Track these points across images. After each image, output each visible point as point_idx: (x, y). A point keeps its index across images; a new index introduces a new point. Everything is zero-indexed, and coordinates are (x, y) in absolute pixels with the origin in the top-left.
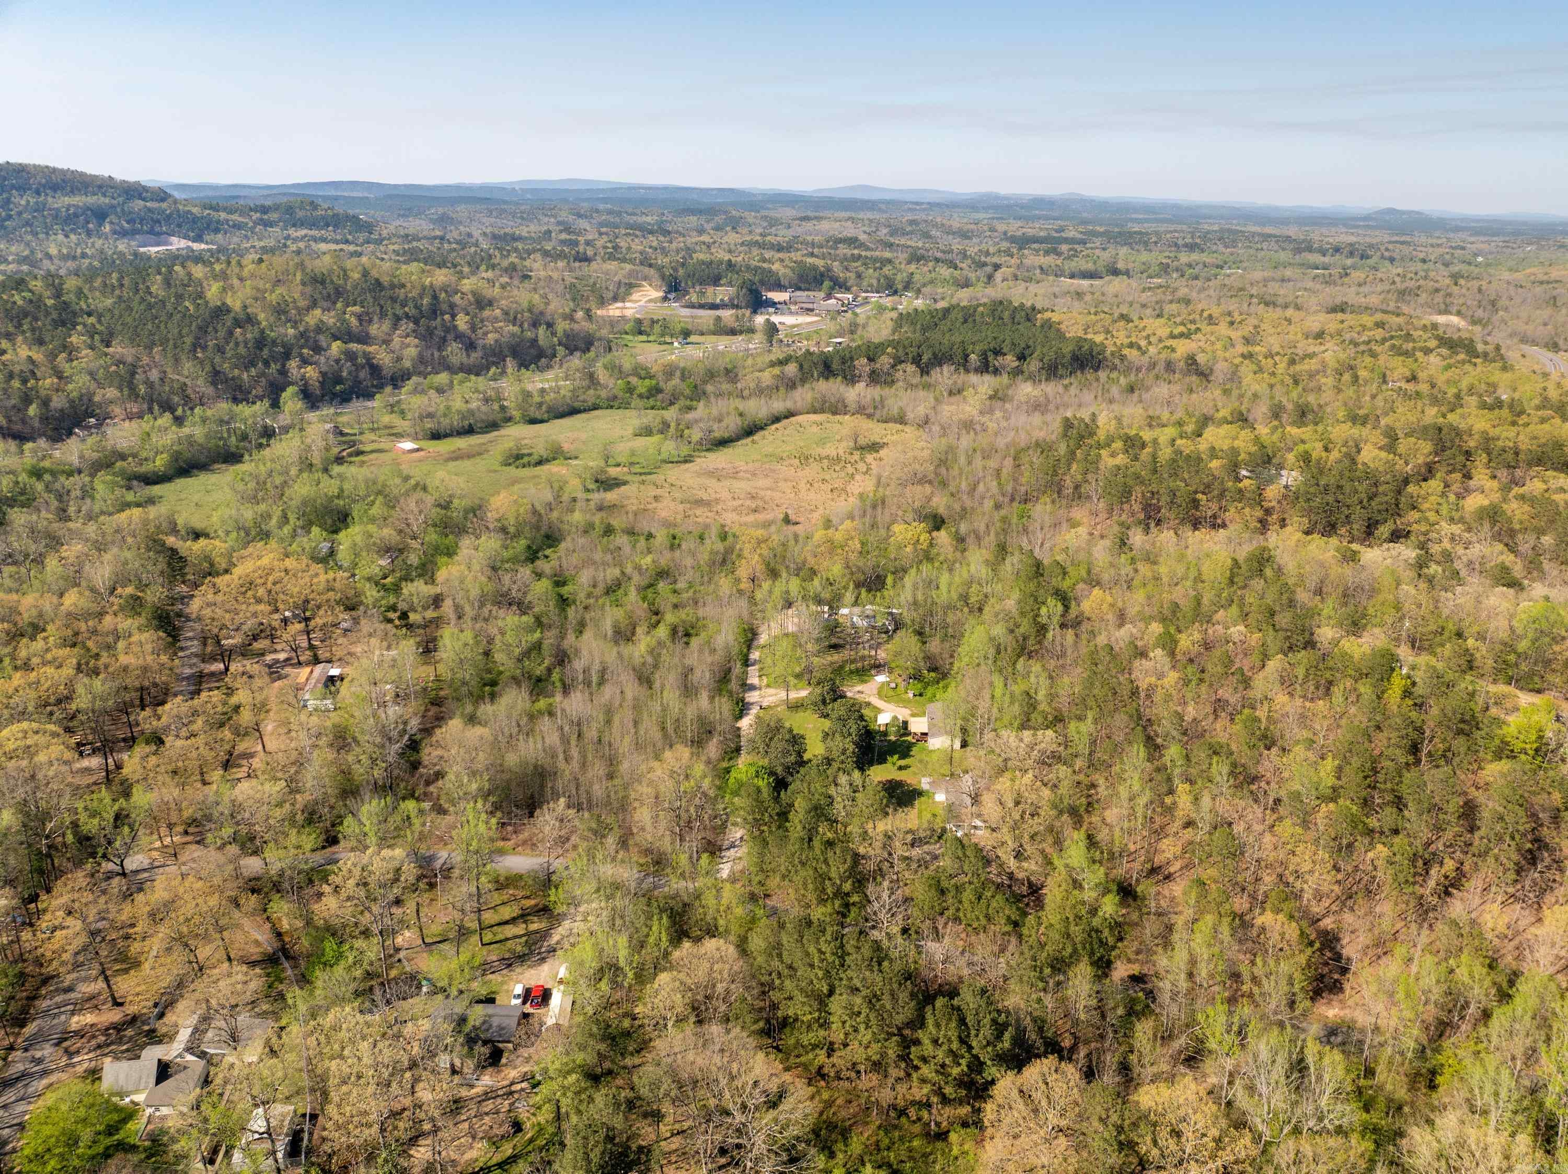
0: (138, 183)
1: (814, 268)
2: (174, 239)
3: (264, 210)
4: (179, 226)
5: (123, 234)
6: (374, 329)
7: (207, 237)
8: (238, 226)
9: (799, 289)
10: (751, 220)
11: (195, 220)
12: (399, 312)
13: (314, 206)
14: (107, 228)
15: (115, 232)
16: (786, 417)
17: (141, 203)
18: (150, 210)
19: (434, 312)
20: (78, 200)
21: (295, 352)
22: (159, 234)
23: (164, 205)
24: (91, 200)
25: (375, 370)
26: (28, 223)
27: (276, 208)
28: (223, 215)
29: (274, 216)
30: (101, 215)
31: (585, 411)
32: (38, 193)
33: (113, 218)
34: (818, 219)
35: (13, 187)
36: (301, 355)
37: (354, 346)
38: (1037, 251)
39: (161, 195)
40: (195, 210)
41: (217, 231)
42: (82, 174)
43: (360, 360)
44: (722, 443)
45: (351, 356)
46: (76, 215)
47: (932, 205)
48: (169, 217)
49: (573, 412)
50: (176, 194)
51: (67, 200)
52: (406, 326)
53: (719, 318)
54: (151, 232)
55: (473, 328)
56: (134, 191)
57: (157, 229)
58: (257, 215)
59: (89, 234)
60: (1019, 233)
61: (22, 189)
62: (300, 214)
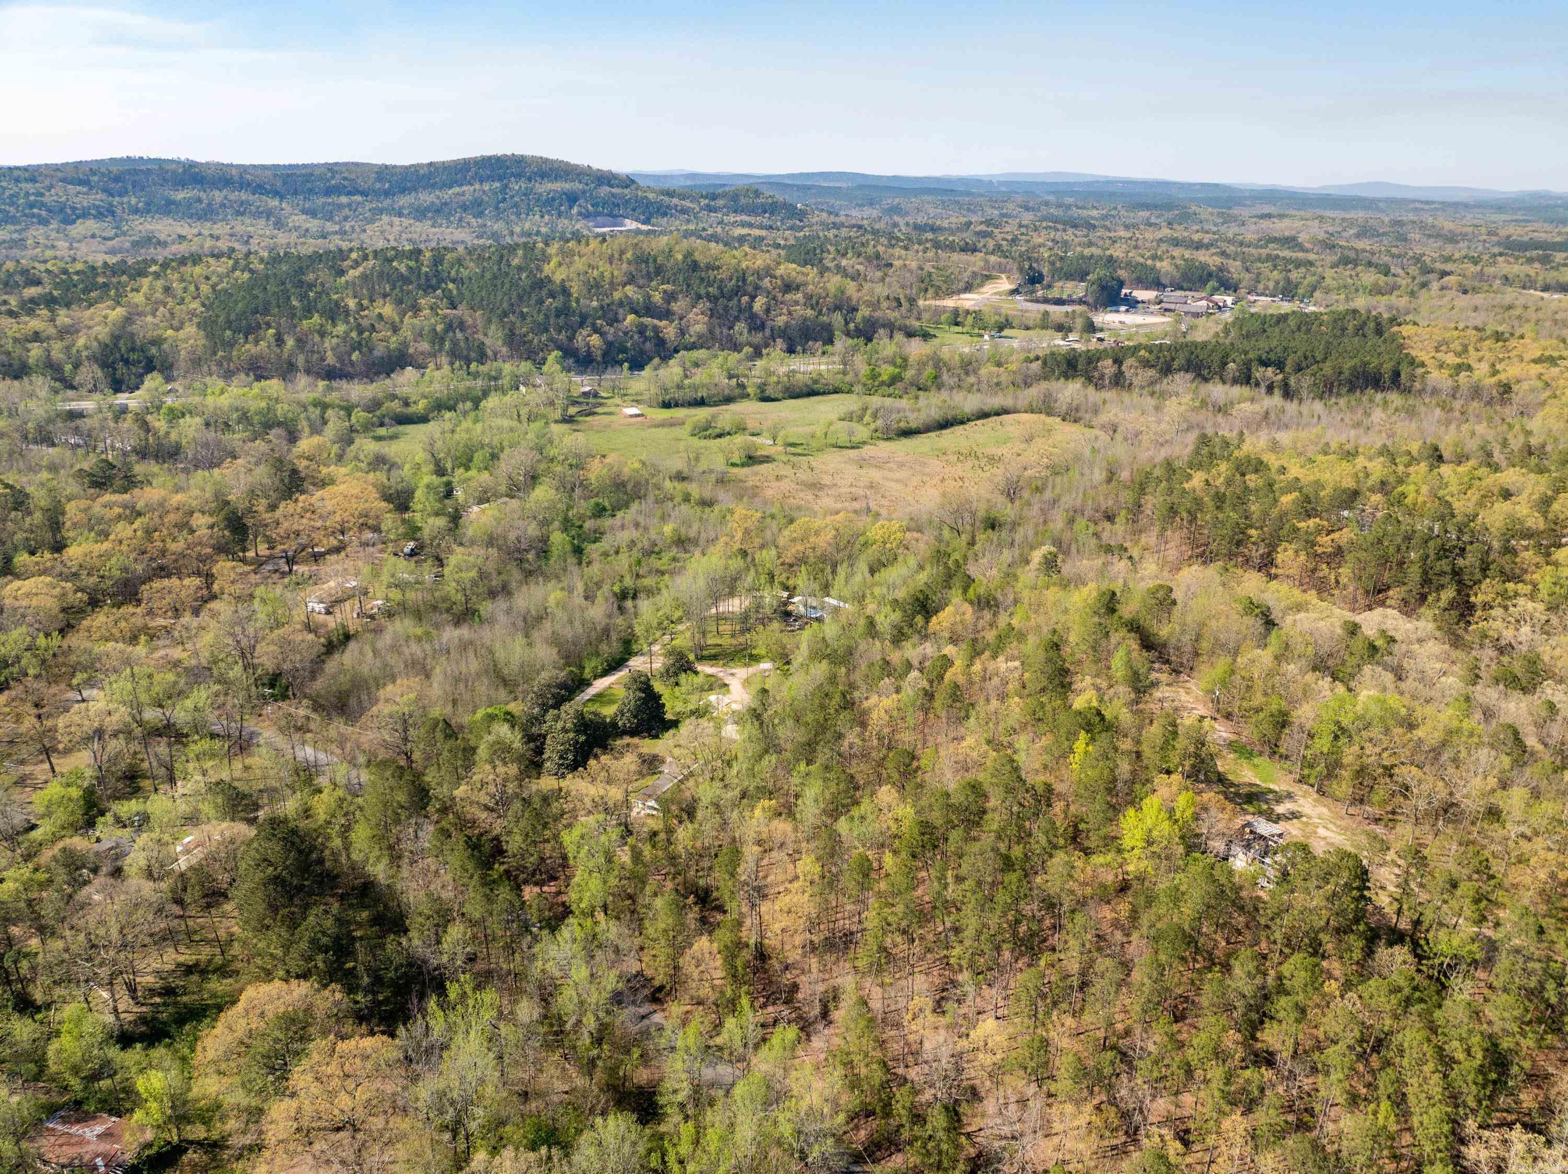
0: (610, 172)
1: (1204, 266)
2: (627, 221)
3: (714, 197)
4: (634, 210)
5: (586, 216)
6: (675, 307)
7: (653, 220)
8: (684, 211)
9: (1182, 288)
10: (1203, 217)
11: (649, 204)
12: (703, 291)
13: (757, 193)
14: (575, 210)
15: (580, 214)
16: (998, 414)
17: (608, 189)
18: (613, 195)
19: (737, 292)
20: (558, 186)
21: (589, 321)
22: (615, 216)
23: (626, 191)
24: (567, 186)
25: (661, 342)
26: (516, 205)
27: (724, 195)
28: (675, 201)
29: (720, 202)
30: (572, 199)
31: (824, 393)
32: (530, 180)
33: (581, 201)
34: (1281, 216)
35: (513, 175)
36: (594, 324)
37: (647, 320)
38: (1517, 258)
39: (628, 182)
40: (651, 196)
41: (665, 214)
42: (567, 164)
43: (649, 333)
44: (907, 433)
45: (642, 330)
46: (553, 199)
47: (1445, 206)
48: (627, 202)
49: (812, 393)
50: (641, 183)
51: (550, 186)
52: (704, 305)
53: (1046, 314)
54: (610, 215)
55: (768, 311)
56: (605, 179)
57: (616, 212)
58: (704, 202)
59: (560, 215)
60: (1526, 239)
61: (518, 176)
62: (743, 201)
